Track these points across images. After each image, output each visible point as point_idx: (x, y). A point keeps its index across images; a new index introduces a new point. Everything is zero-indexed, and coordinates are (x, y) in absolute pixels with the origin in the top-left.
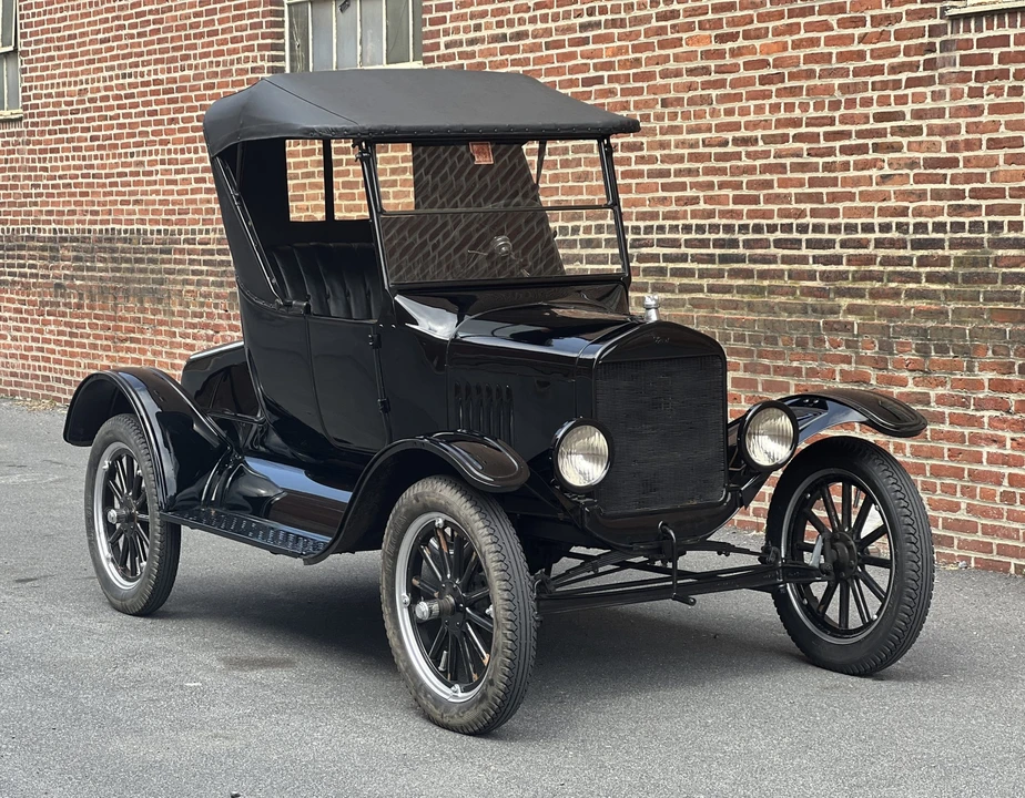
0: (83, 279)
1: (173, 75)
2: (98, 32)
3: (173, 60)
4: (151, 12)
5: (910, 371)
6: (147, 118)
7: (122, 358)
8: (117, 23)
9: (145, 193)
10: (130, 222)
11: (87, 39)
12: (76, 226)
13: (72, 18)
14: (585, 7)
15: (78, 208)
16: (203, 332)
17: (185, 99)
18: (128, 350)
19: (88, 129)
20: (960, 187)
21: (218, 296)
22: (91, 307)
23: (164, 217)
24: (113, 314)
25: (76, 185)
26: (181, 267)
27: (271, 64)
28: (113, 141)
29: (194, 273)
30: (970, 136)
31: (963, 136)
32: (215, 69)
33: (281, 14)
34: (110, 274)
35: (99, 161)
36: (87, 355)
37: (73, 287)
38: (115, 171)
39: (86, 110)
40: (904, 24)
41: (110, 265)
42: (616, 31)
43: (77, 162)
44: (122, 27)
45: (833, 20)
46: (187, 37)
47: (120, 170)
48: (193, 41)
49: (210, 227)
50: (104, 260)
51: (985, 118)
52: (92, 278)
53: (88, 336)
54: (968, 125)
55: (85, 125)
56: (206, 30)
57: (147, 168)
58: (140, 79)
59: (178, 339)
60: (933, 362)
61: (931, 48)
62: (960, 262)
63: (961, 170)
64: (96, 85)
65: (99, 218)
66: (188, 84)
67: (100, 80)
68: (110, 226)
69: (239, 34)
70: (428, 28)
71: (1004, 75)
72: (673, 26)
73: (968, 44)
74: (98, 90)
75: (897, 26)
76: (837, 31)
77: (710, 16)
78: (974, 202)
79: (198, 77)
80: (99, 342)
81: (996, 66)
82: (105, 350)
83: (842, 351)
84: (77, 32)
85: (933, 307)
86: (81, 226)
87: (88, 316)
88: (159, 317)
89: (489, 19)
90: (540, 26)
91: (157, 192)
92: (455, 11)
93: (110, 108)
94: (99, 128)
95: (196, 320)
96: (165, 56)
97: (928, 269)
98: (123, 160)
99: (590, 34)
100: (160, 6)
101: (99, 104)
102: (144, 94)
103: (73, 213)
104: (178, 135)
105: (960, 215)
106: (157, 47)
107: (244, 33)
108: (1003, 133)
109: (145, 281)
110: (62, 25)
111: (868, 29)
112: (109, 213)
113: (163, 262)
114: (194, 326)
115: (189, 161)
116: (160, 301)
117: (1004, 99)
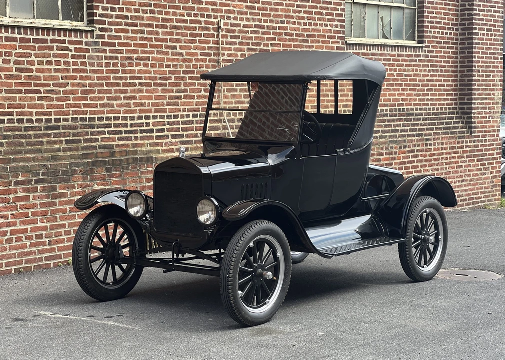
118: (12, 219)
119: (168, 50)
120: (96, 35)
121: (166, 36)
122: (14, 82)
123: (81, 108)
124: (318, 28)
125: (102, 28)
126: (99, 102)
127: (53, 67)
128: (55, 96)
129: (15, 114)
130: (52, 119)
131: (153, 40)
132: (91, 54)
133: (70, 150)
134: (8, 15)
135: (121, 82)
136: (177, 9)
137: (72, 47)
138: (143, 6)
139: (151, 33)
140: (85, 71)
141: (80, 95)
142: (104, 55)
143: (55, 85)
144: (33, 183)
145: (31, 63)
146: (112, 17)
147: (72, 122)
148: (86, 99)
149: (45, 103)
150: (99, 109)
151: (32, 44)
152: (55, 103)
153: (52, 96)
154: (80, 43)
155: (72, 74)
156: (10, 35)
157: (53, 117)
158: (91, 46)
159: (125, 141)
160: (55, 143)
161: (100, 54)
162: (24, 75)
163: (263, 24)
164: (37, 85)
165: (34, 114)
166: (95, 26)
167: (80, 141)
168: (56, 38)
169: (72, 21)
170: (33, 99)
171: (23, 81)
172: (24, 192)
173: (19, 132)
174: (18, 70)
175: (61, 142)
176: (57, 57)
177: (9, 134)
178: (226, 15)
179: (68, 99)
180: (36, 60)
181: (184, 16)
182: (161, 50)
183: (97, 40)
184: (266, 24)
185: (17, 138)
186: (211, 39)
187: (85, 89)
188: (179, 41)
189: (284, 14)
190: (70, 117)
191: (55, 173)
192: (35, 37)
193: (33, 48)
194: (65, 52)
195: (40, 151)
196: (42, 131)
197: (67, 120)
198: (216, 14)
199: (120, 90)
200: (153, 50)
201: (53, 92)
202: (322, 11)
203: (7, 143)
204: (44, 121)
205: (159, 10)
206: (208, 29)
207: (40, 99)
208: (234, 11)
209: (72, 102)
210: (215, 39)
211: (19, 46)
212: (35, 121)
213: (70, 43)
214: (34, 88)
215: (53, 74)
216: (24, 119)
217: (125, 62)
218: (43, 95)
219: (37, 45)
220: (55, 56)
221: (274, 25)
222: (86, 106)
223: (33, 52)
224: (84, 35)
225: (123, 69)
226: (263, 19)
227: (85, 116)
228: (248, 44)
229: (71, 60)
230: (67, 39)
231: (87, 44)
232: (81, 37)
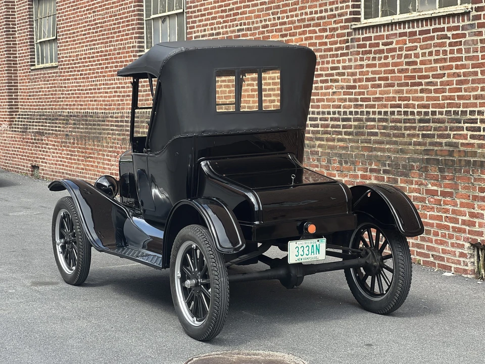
0: (75, 132)
1: (107, 49)
2: (82, 31)
3: (106, 43)
4: (99, 23)
5: (337, 171)
6: (98, 66)
7: (87, 165)
8: (88, 27)
9: (98, 97)
10: (93, 109)
11: (79, 34)
12: (75, 111)
13: (74, 25)
14: (239, 22)
15: (76, 103)
16: (113, 154)
17: (111, 59)
18: (90, 161)
19: (79, 71)
20: (357, 97)
21: (118, 140)
22: (78, 144)
23: (104, 107)
24: (84, 146)
25: (76, 94)
26: (108, 127)
27: (138, 45)
28: (87, 76)
29: (112, 130)
30: (360, 77)
31: (358, 77)
32: (120, 46)
33: (143, 24)
34: (84, 130)
35: (83, 84)
36: (76, 164)
37: (71, 135)
38: (88, 88)
39: (79, 63)
40: (339, 31)
41: (85, 126)
42: (249, 32)
43: (76, 84)
44: (90, 29)
45: (317, 29)
46: (111, 33)
47: (90, 87)
48: (113, 35)
49: (119, 111)
50: (83, 124)
51: (365, 69)
52: (78, 132)
53: (76, 156)
54: (359, 72)
55: (78, 69)
56: (117, 30)
57: (99, 87)
58: (96, 51)
59: (106, 157)
60: (343, 167)
61: (347, 41)
62: (356, 127)
63: (357, 90)
64: (82, 52)
65: (83, 107)
66: (111, 53)
67: (83, 50)
68: (86, 111)
69: (128, 32)
70: (189, 30)
71: (370, 52)
72: (267, 31)
73: (358, 40)
74: (82, 55)
75: (337, 32)
76: (319, 34)
77: (279, 27)
78: (361, 103)
79: (115, 50)
80: (80, 158)
81: (368, 49)
82: (82, 161)
83: (316, 163)
84: (76, 31)
85: (345, 145)
86: (77, 111)
87: (76, 147)
88: (99, 148)
89: (208, 27)
90: (225, 30)
91: (101, 97)
92: (197, 24)
93: (86, 62)
94: (83, 70)
95: (111, 149)
96: (104, 41)
97: (345, 130)
98: (91, 83)
99: (240, 33)
100: (102, 21)
101: (83, 60)
102: (97, 57)
103: (74, 105)
104: (109, 73)
105: (357, 108)
106: (101, 37)
107: (130, 32)
108: (370, 76)
109: (95, 133)
110: (70, 28)
111: (328, 33)
112: (86, 105)
113: (102, 125)
114: (110, 152)
115: (112, 84)
116: (99, 141)
117: (371, 62)
120: (473, 16)
122: (403, 75)
123: (454, 100)
125: (478, 7)
126: (472, 94)
127: (433, 58)
128: (433, 88)
129: (403, 106)
130: (429, 112)
132: (468, 38)
137: (449, 34)
140: (460, 59)
141: (455, 86)
142: (479, 38)
143: (434, 76)
144: (381, 172)
145: (417, 56)
147: (445, 115)
148: (460, 90)
149: (425, 95)
150: (472, 101)
151: (418, 37)
152: (433, 95)
153: (429, 87)
154: (457, 28)
155: (448, 64)
156: (402, 31)
157: (430, 110)
158: (467, 30)
161: (475, 38)
162: (411, 68)
164: (420, 77)
165: (416, 107)
166: (472, 5)
168: (437, 26)
170: (416, 91)
171: (409, 74)
172: (375, 180)
174: (406, 63)
176: (436, 47)
179: (444, 91)
180: (421, 52)
183: (473, 22)
187: (459, 78)
190: (444, 110)
191: (397, 165)
192: (420, 29)
193: (418, 40)
194: (443, 41)
196: (415, 123)
201: (432, 84)
204: (423, 113)
207: (422, 91)
209: (447, 94)
211: (408, 40)
212: (416, 113)
213: (449, 29)
214: (417, 80)
215: (434, 65)
216: (408, 111)
218: (424, 87)
219: (422, 37)
220: (436, 45)
222: (460, 98)
223: (418, 44)
224: (461, 18)
229: (448, 49)
230: (446, 26)
231: (464, 28)
232: (458, 22)
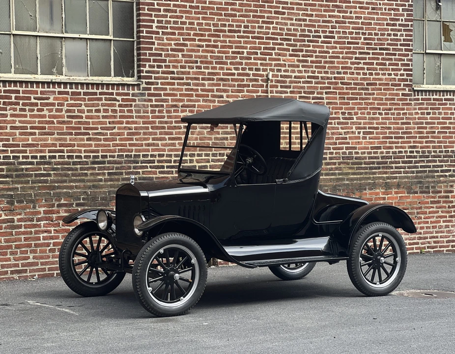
51: (9, 118)
71: (17, 104)
81: (13, 100)
108: (18, 124)
117: (18, 112)
118: (54, 233)
119: (214, 99)
120: (143, 88)
121: (212, 86)
122: (65, 126)
123: (127, 146)
124: (380, 76)
125: (148, 82)
126: (144, 142)
127: (101, 114)
128: (102, 137)
129: (65, 151)
130: (99, 156)
131: (199, 90)
132: (137, 102)
133: (111, 180)
134: (64, 74)
135: (166, 125)
136: (224, 64)
137: (119, 98)
138: (189, 63)
139: (197, 85)
140: (132, 117)
141: (126, 136)
142: (149, 104)
143: (103, 128)
144: (74, 206)
145: (81, 111)
146: (158, 73)
147: (117, 158)
148: (131, 139)
149: (93, 143)
150: (144, 147)
151: (82, 96)
152: (102, 142)
153: (99, 137)
154: (127, 94)
155: (118, 120)
156: (62, 89)
157: (100, 154)
158: (137, 96)
159: (165, 174)
160: (98, 174)
161: (146, 103)
162: (74, 120)
163: (316, 74)
164: (86, 129)
165: (83, 152)
166: (142, 80)
167: (121, 174)
168: (105, 90)
169: (123, 77)
170: (83, 139)
171: (73, 125)
172: (66, 213)
173: (67, 165)
174: (68, 117)
175: (104, 174)
176: (105, 106)
177: (58, 166)
178: (276, 68)
179: (114, 140)
180: (86, 109)
181: (231, 70)
182: (208, 98)
183: (144, 92)
184: (320, 75)
185: (64, 170)
186: (260, 89)
187: (131, 131)
188: (225, 91)
189: (340, 66)
191: (94, 199)
192: (85, 90)
193: (83, 99)
194: (112, 102)
195: (83, 181)
196: (88, 164)
197: (113, 157)
198: (265, 67)
199: (165, 132)
200: (200, 98)
201: (101, 134)
202: (384, 62)
203: (54, 173)
204: (92, 157)
205: (205, 65)
206: (257, 80)
207: (88, 139)
208: (285, 64)
209: (118, 142)
210: (265, 89)
211: (70, 98)
212: (83, 157)
213: (117, 94)
214: (83, 131)
215: (101, 120)
216: (73, 155)
217: (170, 109)
218: (91, 136)
219: (87, 97)
220: (103, 105)
221: (329, 75)
222: (130, 145)
223: (83, 103)
224: (131, 88)
225: (169, 115)
226: (317, 70)
227: (130, 153)
228: (300, 93)
229: (118, 108)
230: (115, 91)
231: (133, 95)
232: (128, 90)
